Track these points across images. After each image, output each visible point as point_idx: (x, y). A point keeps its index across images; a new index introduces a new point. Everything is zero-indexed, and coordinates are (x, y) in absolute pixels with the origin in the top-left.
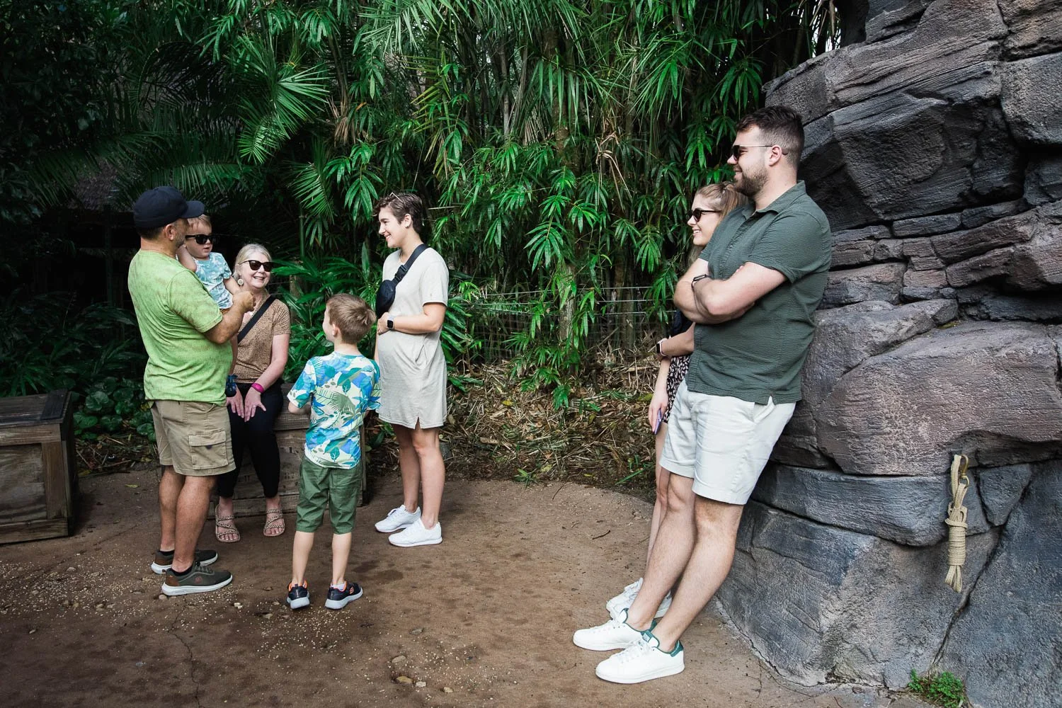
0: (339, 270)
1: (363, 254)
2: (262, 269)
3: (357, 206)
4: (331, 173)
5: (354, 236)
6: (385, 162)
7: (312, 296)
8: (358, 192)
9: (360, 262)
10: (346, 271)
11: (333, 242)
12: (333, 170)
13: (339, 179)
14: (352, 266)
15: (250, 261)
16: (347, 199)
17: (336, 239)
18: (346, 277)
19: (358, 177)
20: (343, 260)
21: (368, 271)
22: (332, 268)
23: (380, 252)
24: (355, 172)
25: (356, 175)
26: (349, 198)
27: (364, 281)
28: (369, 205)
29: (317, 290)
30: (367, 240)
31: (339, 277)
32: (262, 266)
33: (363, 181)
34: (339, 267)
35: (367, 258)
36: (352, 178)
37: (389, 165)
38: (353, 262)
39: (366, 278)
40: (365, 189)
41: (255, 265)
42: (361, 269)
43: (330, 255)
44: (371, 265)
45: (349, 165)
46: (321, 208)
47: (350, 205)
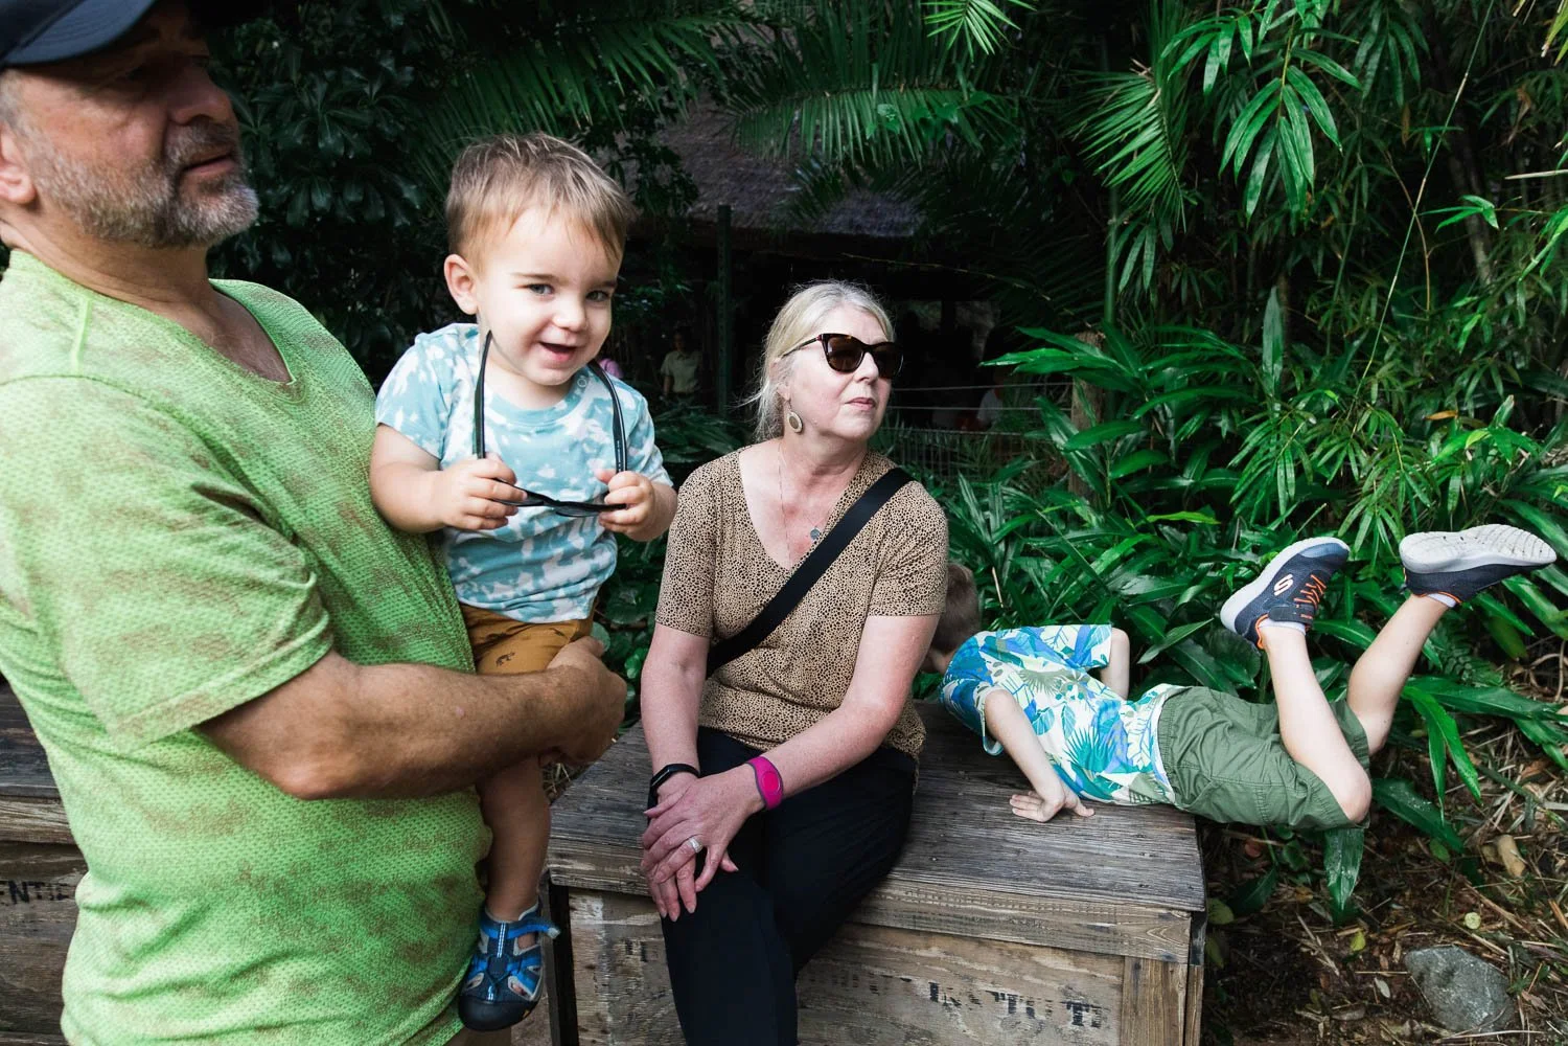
0: (1195, 362)
1: (1268, 319)
2: (868, 366)
3: (1260, 169)
4: (1185, 59)
5: (1251, 272)
6: (1362, 53)
7: (1114, 429)
8: (1271, 121)
9: (1257, 340)
10: (1213, 367)
11: (1190, 286)
12: (1193, 51)
13: (1209, 79)
14: (1232, 351)
15: (825, 338)
16: (1231, 146)
17: (1201, 283)
18: (1213, 379)
19: (1279, 72)
20: (1210, 334)
21: (1278, 367)
22: (1177, 357)
23: (1317, 316)
24: (1267, 58)
25: (1269, 66)
26: (1238, 143)
27: (1262, 396)
28: (1302, 162)
29: (1131, 410)
30: (1283, 283)
31: (1196, 382)
32: (868, 358)
33: (1290, 85)
34: (1192, 355)
35: (1278, 330)
36: (1251, 73)
37: (1375, 59)
38: (1237, 341)
39: (1270, 386)
40: (1294, 112)
41: (843, 353)
42: (1257, 360)
43: (1182, 322)
44: (1288, 349)
45: (1247, 35)
46: (1152, 184)
47: (1239, 163)
